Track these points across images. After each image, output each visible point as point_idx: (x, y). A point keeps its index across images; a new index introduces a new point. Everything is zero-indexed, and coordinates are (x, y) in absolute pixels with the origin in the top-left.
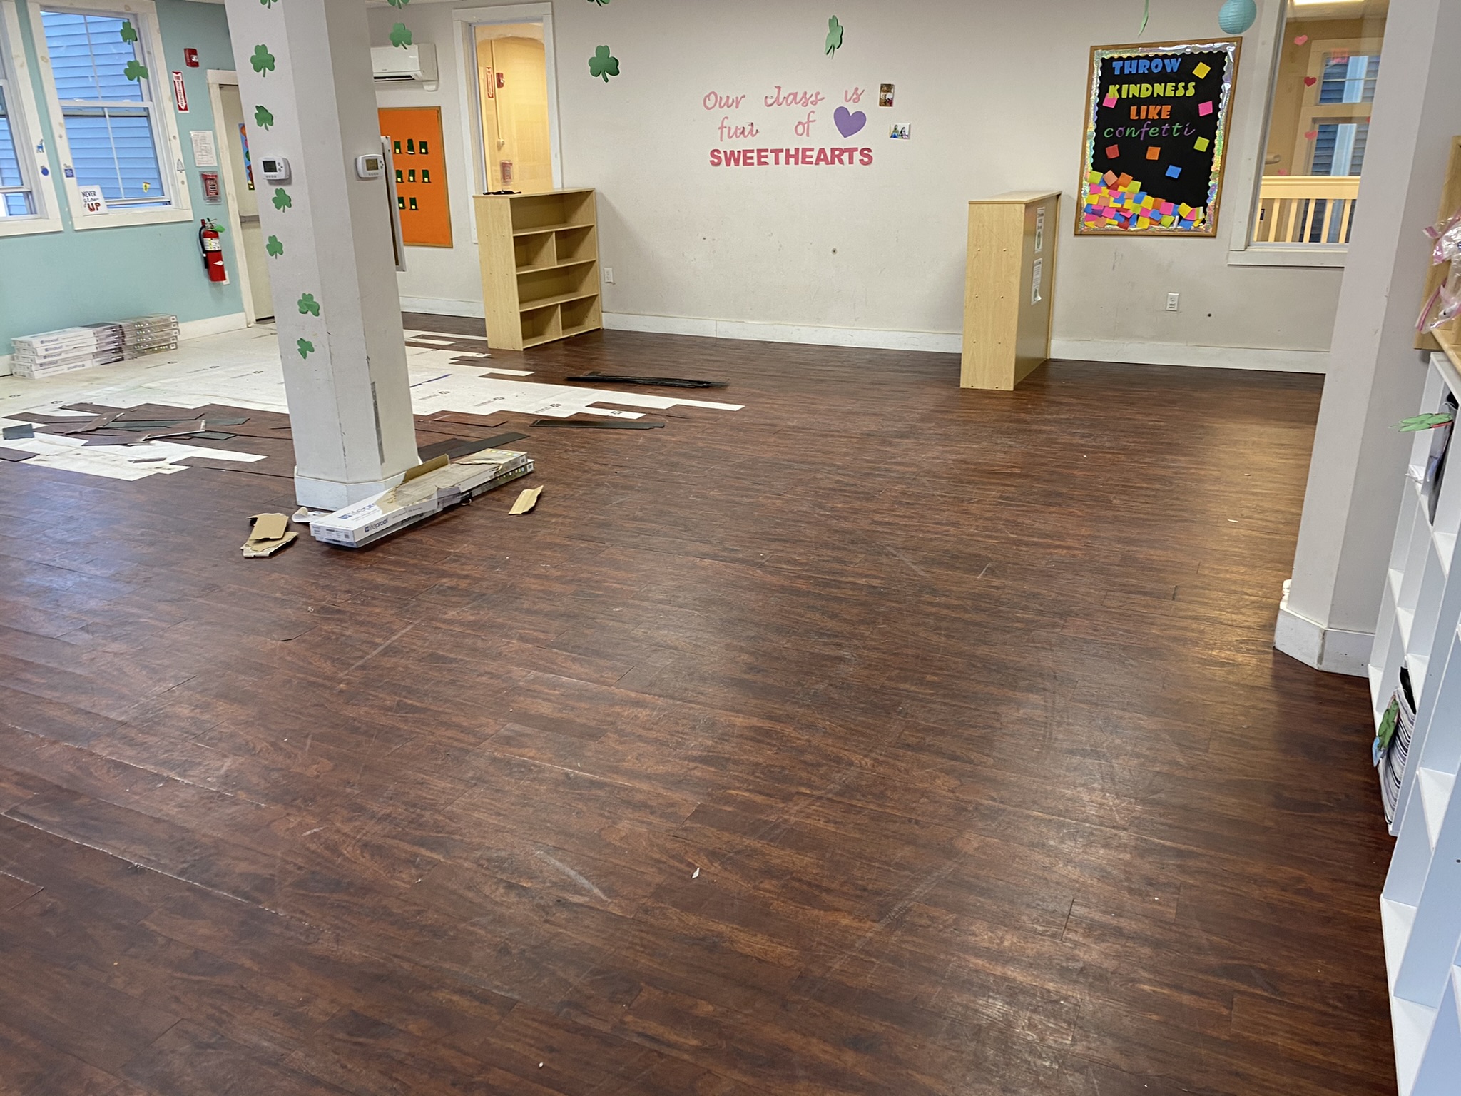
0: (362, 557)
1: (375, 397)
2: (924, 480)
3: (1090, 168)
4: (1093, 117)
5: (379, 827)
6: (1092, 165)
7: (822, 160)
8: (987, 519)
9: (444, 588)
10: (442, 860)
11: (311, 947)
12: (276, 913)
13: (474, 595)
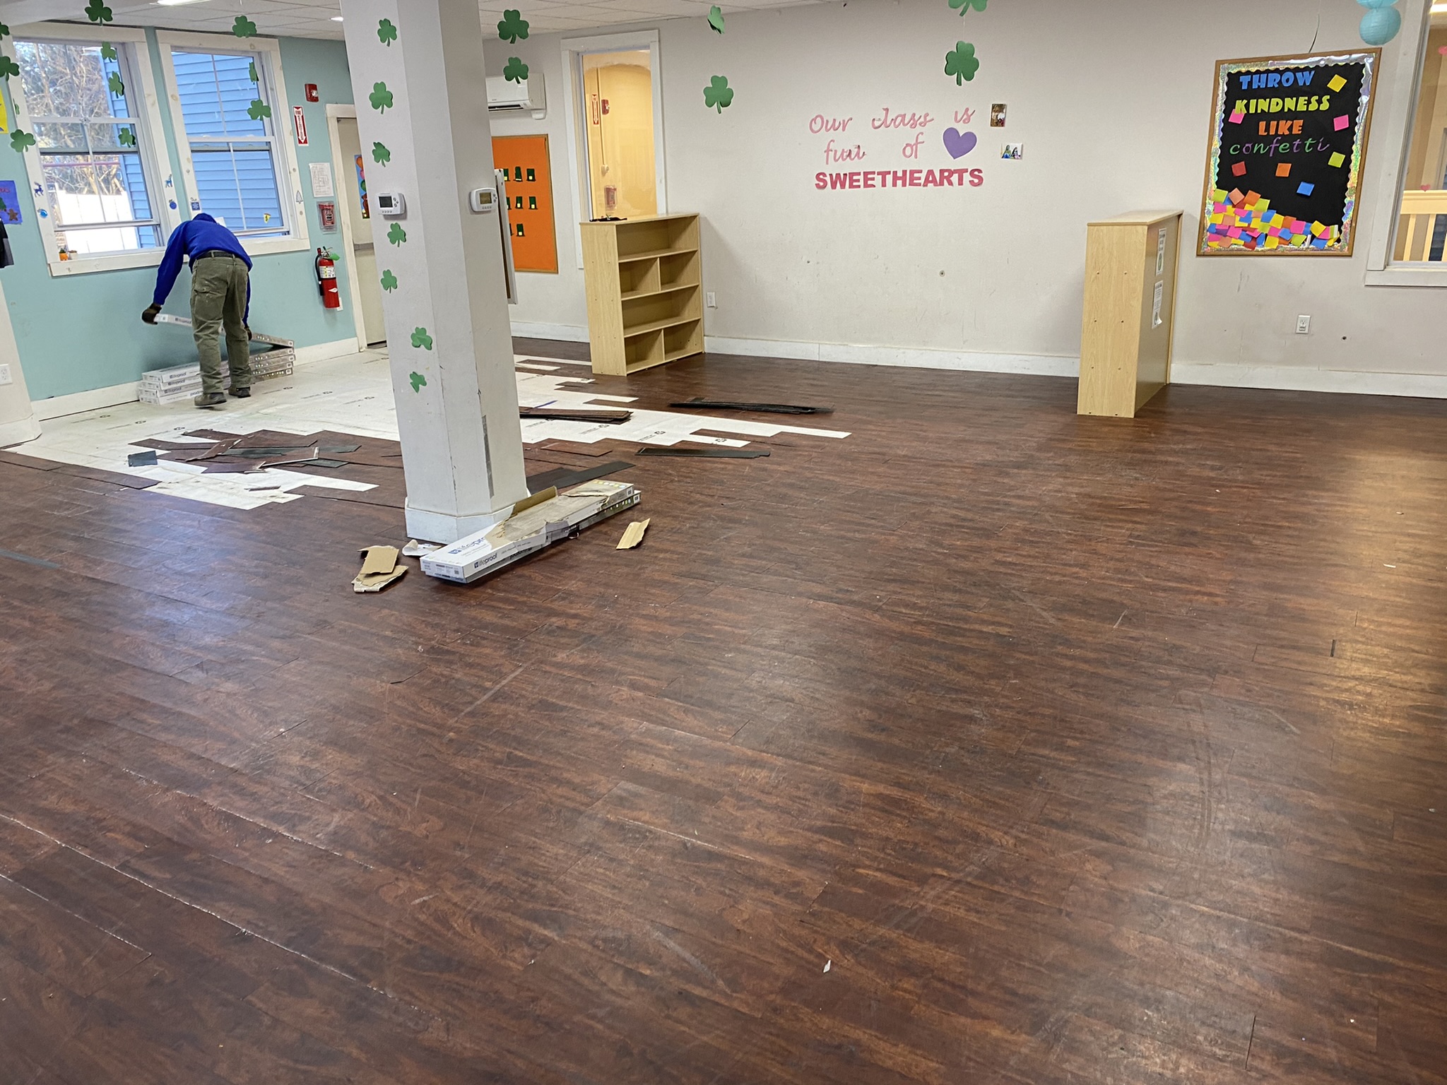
0: (471, 593)
1: (485, 430)
2: (1047, 516)
3: (1215, 186)
4: (1218, 133)
5: (489, 898)
6: (1217, 183)
7: (931, 182)
8: (1118, 560)
9: (554, 627)
10: (556, 938)
11: (420, 1036)
12: (385, 994)
13: (583, 637)
